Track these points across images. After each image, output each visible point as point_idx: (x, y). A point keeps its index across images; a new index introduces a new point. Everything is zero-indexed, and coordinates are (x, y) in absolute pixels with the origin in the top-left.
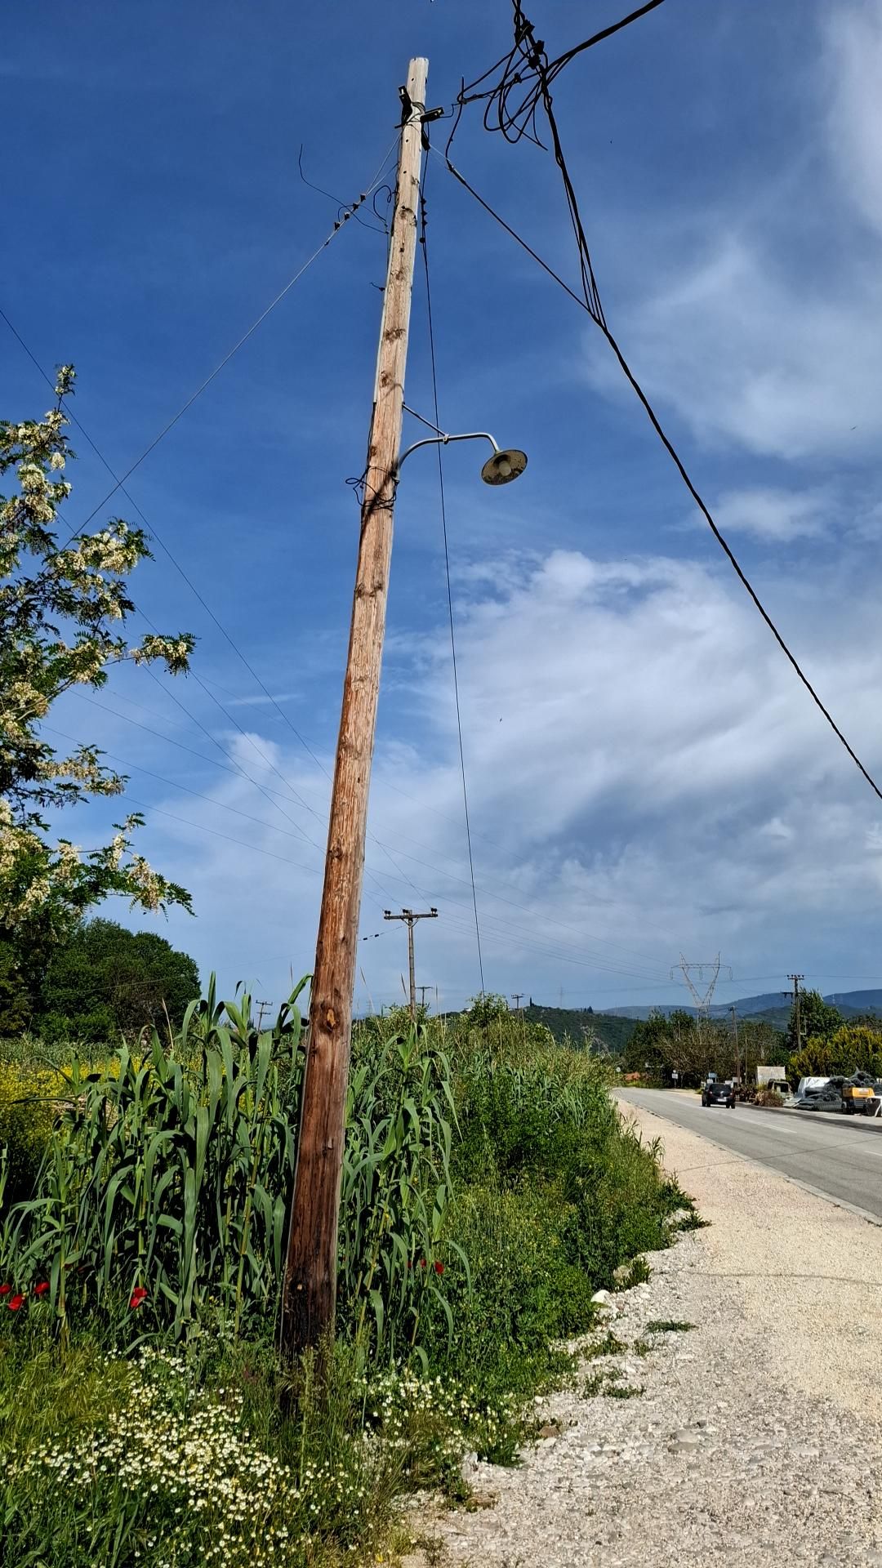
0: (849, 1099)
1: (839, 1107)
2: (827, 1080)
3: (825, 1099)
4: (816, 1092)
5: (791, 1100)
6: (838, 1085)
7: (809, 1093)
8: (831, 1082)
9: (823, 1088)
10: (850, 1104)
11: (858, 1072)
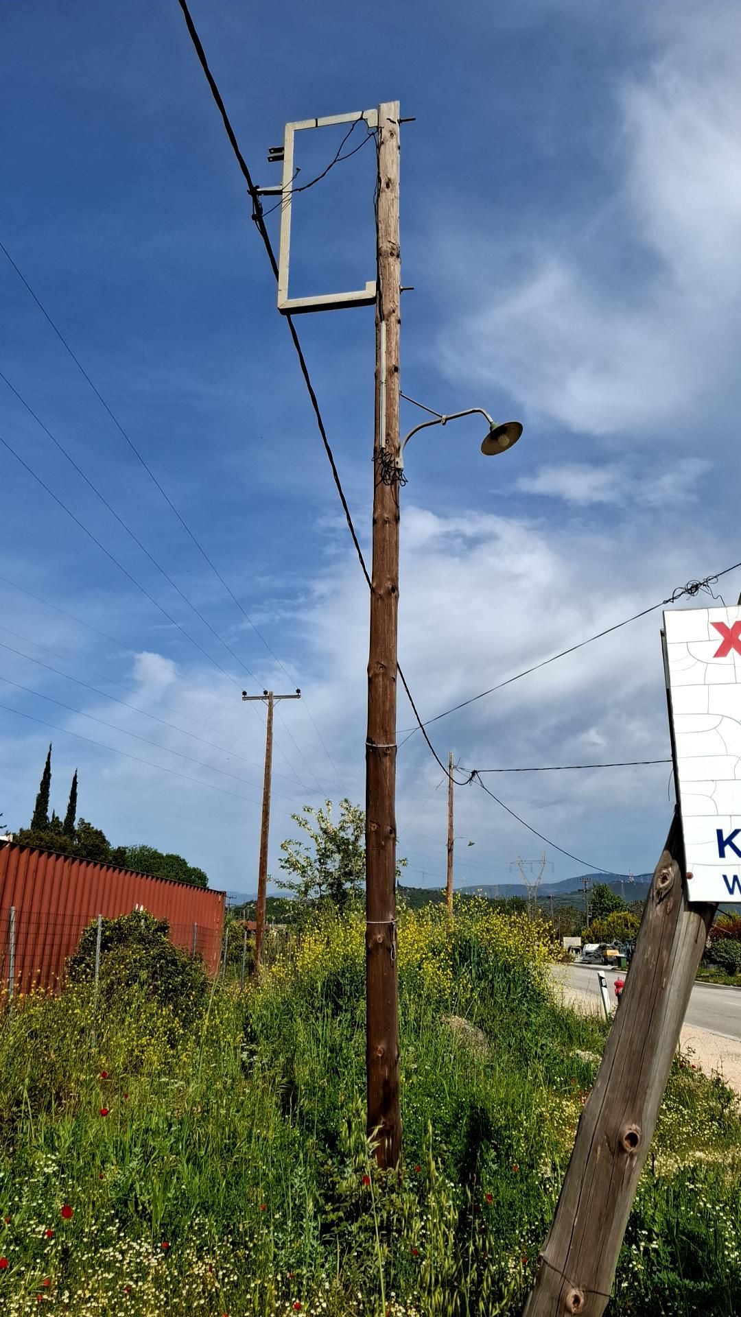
0: (605, 956)
1: (601, 961)
2: (597, 945)
3: (595, 957)
4: (591, 953)
5: (579, 958)
6: (603, 948)
7: (588, 953)
8: (599, 947)
9: (595, 951)
10: (606, 959)
11: (615, 940)
